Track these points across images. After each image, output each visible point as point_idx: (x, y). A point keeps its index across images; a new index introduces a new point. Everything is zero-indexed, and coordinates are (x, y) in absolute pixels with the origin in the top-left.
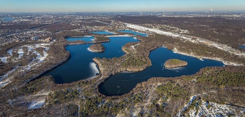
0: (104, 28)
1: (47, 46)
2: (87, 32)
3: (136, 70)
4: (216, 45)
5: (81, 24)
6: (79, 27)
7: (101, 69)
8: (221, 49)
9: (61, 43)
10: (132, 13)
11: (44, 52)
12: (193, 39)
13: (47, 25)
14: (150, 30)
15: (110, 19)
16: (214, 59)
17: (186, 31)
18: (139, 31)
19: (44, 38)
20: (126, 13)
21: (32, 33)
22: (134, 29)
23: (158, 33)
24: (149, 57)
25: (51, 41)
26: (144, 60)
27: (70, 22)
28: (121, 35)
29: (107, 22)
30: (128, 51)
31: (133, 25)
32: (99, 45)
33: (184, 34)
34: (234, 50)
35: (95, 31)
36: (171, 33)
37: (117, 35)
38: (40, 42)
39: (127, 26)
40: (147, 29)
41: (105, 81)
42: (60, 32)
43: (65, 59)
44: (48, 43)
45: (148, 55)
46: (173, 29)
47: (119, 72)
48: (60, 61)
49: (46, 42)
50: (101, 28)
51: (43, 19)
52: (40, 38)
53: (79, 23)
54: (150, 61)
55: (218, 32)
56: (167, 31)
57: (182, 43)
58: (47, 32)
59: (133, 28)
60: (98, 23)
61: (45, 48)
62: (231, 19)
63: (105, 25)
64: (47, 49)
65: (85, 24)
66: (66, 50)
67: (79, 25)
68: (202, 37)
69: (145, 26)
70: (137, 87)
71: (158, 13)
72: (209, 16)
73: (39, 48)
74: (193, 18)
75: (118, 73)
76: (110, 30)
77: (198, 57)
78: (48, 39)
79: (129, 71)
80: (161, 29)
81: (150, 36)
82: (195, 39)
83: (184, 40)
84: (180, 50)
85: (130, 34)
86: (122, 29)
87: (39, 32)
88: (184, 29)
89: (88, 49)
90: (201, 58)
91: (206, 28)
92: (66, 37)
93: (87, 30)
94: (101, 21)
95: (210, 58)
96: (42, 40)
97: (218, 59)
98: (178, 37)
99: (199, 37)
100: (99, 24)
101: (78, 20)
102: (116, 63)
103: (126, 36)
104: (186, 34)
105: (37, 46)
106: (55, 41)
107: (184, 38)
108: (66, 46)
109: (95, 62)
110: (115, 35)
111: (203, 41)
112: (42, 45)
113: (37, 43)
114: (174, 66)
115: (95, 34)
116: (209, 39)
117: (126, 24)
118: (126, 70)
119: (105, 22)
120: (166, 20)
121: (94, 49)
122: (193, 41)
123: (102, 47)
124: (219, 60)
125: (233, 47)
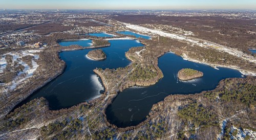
0: (102, 29)
1: (37, 53)
2: (83, 35)
3: (147, 84)
4: (226, 50)
5: (75, 24)
6: (72, 28)
7: (106, 84)
8: (233, 54)
9: (53, 49)
10: (129, 11)
11: (33, 61)
12: (200, 42)
13: (35, 25)
14: (153, 31)
15: (107, 18)
16: (229, 67)
17: (190, 33)
18: (141, 33)
19: (33, 42)
20: (123, 11)
21: (17, 36)
22: (134, 31)
23: (161, 35)
24: (158, 65)
25: (40, 46)
26: (154, 70)
27: (62, 22)
28: (121, 37)
29: (103, 21)
30: (133, 58)
31: (133, 26)
32: (99, 51)
33: (189, 36)
34: (246, 55)
35: (91, 33)
36: (175, 35)
37: (117, 37)
38: (28, 48)
39: (127, 26)
40: (148, 30)
41: (112, 102)
42: (51, 35)
43: (60, 71)
44: (38, 49)
45: (157, 64)
46: (176, 30)
47: (127, 87)
48: (54, 74)
49: (34, 48)
50: (98, 29)
51: (30, 17)
52: (27, 43)
53: (72, 23)
54: (161, 71)
55: (223, 33)
56: (170, 32)
57: (190, 47)
58: (36, 34)
59: (133, 29)
60: (94, 23)
61: (33, 57)
62: (231, 18)
63: (102, 25)
64: (37, 57)
65: (80, 25)
66: (60, 58)
67: (73, 25)
68: (209, 40)
69: (146, 27)
70: (152, 109)
71: (156, 11)
72: (208, 15)
73: (26, 57)
74: (193, 17)
75: (126, 89)
76: (108, 32)
77: (212, 65)
78: (37, 44)
79: (139, 86)
80: (164, 30)
81: (154, 39)
82: (202, 42)
83: (191, 43)
84: (190, 55)
85: (132, 37)
86: (121, 30)
87: (26, 34)
88: (188, 30)
89: (87, 56)
90: (215, 66)
91: (211, 30)
92: (59, 41)
93: (82, 32)
94: (97, 20)
95: (225, 66)
96: (30, 45)
97: (234, 67)
98: (184, 40)
99: (205, 39)
100: (95, 25)
101: (71, 19)
102: (122, 76)
103: (127, 38)
104: (191, 36)
105: (24, 53)
106: (45, 46)
107: (190, 41)
108: (59, 53)
109: (97, 74)
110: (115, 37)
111: (211, 45)
112: (30, 51)
113: (24, 49)
114: (189, 78)
115: (92, 37)
116: (217, 42)
117: (125, 24)
118: (135, 85)
119: (101, 21)
120: (166, 19)
121: (93, 56)
122: (201, 45)
123: (103, 54)
124: (235, 69)
125: (244, 52)
